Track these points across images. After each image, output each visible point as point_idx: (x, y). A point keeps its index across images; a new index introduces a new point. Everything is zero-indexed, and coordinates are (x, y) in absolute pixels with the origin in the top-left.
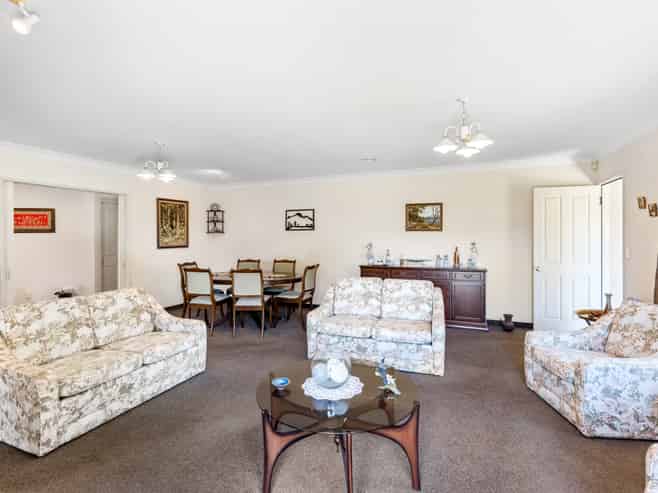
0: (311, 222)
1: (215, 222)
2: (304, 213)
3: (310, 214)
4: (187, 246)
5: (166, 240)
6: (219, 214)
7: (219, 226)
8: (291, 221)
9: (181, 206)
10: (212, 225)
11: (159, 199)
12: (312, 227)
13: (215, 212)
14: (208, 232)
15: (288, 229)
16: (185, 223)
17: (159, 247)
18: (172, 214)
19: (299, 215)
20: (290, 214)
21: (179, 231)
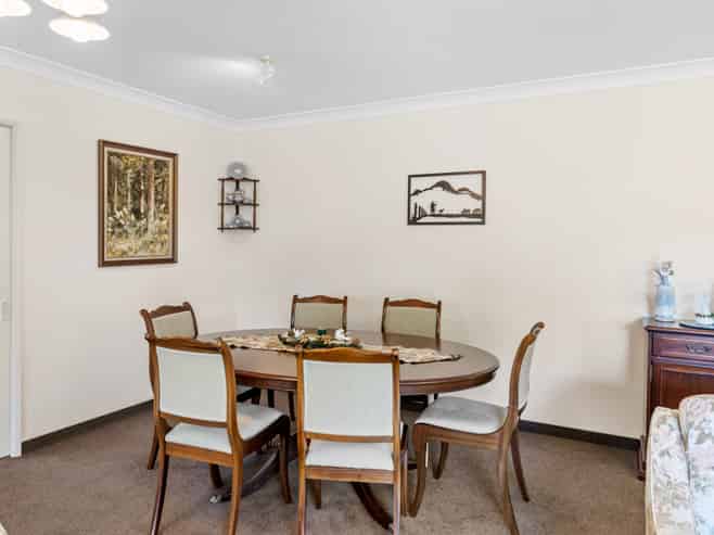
0: (479, 204)
1: (237, 205)
2: (456, 183)
3: (474, 183)
4: (172, 261)
5: (122, 245)
6: (247, 188)
7: (246, 214)
8: (423, 201)
9: (159, 165)
10: (230, 212)
11: (103, 144)
12: (479, 217)
13: (237, 182)
14: (222, 229)
15: (413, 221)
16: (168, 204)
17: (103, 263)
18: (137, 181)
19: (445, 186)
20: (417, 184)
21: (153, 224)
